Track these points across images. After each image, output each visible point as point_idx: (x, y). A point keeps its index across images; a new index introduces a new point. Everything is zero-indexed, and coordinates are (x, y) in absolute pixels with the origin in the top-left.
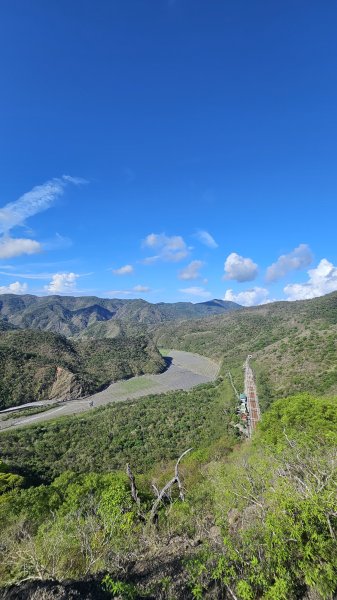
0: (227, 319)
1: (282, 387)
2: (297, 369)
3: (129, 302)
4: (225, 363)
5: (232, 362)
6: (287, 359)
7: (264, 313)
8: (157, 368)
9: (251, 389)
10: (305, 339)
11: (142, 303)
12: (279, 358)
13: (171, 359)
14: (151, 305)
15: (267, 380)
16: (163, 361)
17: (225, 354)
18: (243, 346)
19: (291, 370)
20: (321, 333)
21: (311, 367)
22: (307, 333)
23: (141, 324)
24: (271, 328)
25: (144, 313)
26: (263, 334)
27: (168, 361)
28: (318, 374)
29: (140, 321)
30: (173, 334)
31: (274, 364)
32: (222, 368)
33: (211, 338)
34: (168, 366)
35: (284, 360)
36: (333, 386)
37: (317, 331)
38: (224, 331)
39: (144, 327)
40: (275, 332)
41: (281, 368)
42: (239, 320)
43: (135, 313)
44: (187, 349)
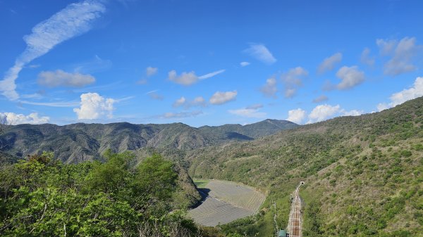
0: (278, 141)
1: (336, 220)
2: (355, 195)
3: (168, 126)
4: (272, 192)
5: (279, 192)
6: (343, 183)
7: (322, 131)
8: (187, 203)
9: (297, 223)
10: (365, 158)
11: (181, 127)
12: (333, 183)
13: (209, 190)
14: (192, 129)
15: (318, 211)
16: (196, 194)
17: (273, 182)
18: (295, 172)
19: (346, 197)
20: (384, 150)
21: (371, 192)
22: (367, 151)
23: (179, 152)
24: (329, 149)
25: (184, 139)
26: (319, 156)
27: (204, 193)
28: (379, 201)
29: (179, 148)
30: (213, 160)
31: (327, 191)
32: (268, 199)
33: (258, 164)
34: (203, 199)
35: (339, 186)
36: (397, 217)
37: (379, 149)
38: (271, 155)
39: (182, 154)
40: (332, 152)
41: (335, 196)
42: (291, 141)
43: (173, 139)
44: (229, 177)
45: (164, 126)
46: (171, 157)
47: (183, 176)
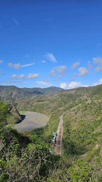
0: (56, 95)
1: (76, 128)
2: (84, 119)
3: (8, 87)
4: (52, 117)
5: (55, 117)
6: (80, 114)
7: (73, 92)
8: (16, 121)
9: (61, 129)
10: (88, 104)
11: (14, 88)
12: (76, 113)
13: (25, 116)
14: (19, 89)
15: (69, 124)
16: (20, 117)
17: (53, 113)
18: (61, 109)
19: (80, 119)
20: (96, 101)
21: (89, 117)
22: (89, 101)
23: (12, 99)
24: (75, 100)
25: (15, 93)
26: (71, 103)
27: (23, 117)
28: (92, 121)
29: (13, 97)
30: (28, 103)
31: (74, 116)
32: (50, 120)
33: (47, 105)
34: (23, 119)
35: (78, 115)
36: (98, 127)
37: (94, 101)
38: (53, 101)
39: (14, 100)
40: (77, 101)
41: (76, 119)
42: (61, 96)
43: (10, 93)
44: (34, 110)
45: (6, 87)
46: (8, 101)
47: (14, 109)
